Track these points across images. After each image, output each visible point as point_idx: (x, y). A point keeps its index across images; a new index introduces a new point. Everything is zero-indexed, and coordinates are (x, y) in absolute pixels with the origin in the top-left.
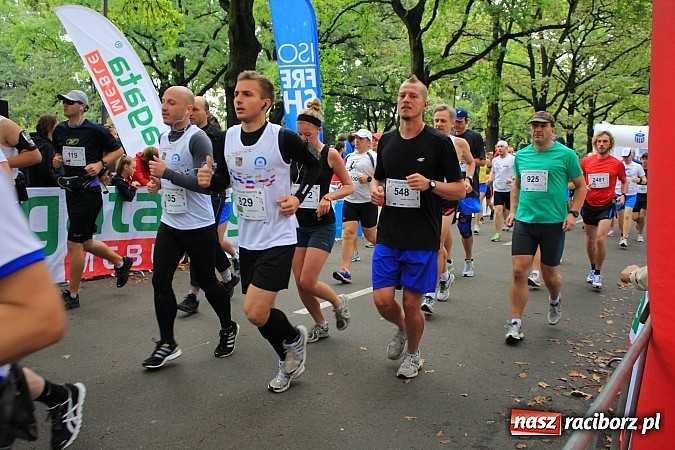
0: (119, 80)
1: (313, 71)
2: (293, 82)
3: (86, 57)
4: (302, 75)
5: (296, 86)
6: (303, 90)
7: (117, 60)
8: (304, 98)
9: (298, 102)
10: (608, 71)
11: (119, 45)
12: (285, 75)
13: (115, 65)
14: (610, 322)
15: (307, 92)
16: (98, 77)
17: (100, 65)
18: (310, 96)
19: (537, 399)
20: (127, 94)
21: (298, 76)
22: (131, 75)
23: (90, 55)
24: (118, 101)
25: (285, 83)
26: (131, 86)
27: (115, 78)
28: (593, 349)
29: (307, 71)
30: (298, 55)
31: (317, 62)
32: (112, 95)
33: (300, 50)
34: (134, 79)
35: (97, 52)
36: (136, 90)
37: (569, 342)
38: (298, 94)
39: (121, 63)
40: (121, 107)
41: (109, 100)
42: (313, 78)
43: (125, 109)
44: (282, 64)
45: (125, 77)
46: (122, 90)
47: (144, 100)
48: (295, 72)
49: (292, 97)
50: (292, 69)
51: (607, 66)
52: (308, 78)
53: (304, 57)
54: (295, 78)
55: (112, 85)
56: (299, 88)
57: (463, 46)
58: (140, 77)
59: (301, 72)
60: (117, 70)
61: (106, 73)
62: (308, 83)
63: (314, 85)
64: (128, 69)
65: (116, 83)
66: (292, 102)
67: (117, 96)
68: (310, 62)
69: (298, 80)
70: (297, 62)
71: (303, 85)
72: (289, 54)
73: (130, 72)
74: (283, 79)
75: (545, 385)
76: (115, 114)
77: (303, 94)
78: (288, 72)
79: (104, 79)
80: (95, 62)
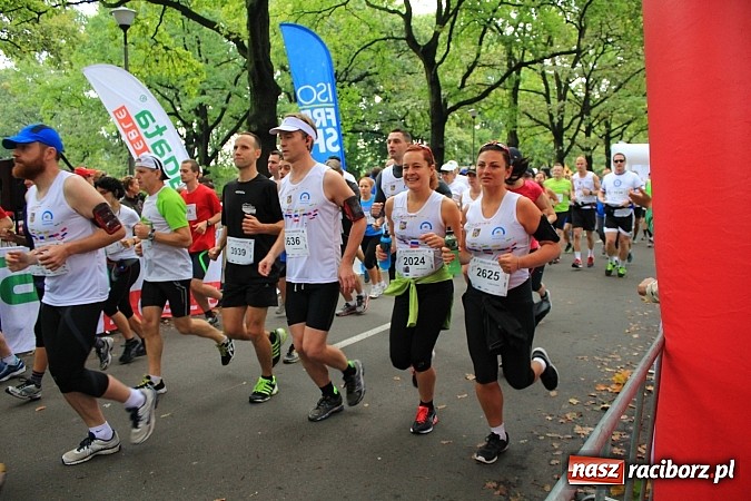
0: (146, 133)
1: (332, 111)
3: (115, 113)
4: (323, 114)
6: (324, 129)
7: (143, 113)
8: (327, 136)
10: (621, 92)
11: (144, 99)
13: (141, 119)
15: (329, 131)
16: (126, 131)
17: (128, 119)
18: (331, 135)
19: (568, 416)
20: (153, 146)
21: (319, 115)
22: (157, 127)
23: (118, 111)
26: (158, 138)
27: (142, 131)
28: (620, 363)
29: (328, 110)
30: (317, 96)
31: (335, 102)
32: (140, 148)
33: (318, 90)
34: (160, 131)
35: (124, 107)
36: (163, 141)
37: (597, 358)
38: (320, 132)
39: (147, 116)
41: (138, 153)
42: (332, 117)
44: (302, 104)
45: (152, 129)
46: (149, 142)
47: (170, 150)
48: (316, 111)
50: (312, 110)
51: (619, 87)
52: (329, 117)
53: (323, 97)
54: (316, 116)
55: (139, 138)
56: (321, 127)
57: (478, 76)
58: (165, 128)
59: (322, 111)
60: (144, 123)
61: (134, 127)
62: (329, 122)
63: (334, 124)
64: (154, 121)
65: (144, 136)
67: (145, 149)
68: (328, 102)
69: (319, 119)
70: (317, 102)
71: (325, 124)
72: (308, 95)
73: (156, 124)
75: (574, 401)
77: (324, 132)
78: (309, 112)
79: (132, 132)
80: (123, 117)
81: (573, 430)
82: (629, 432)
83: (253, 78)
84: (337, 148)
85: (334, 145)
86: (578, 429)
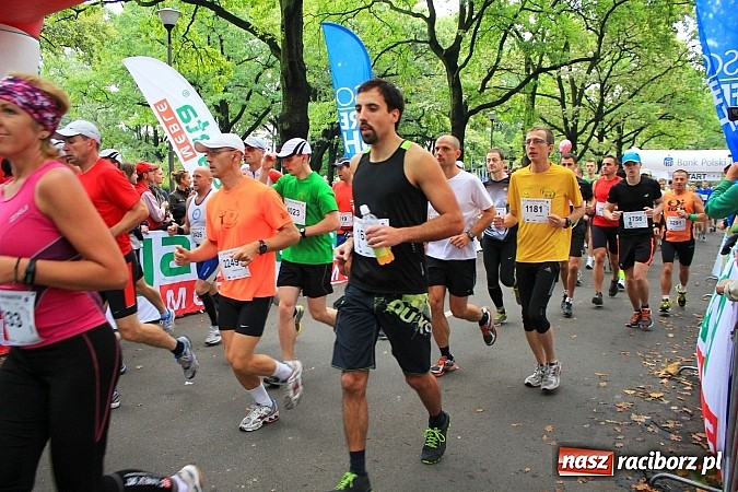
0: (187, 128)
2: (351, 123)
3: (155, 105)
7: (185, 108)
9: (356, 142)
11: (186, 94)
12: (343, 118)
13: (183, 113)
14: (671, 335)
16: (167, 124)
17: (169, 112)
19: (622, 405)
22: (199, 122)
23: (161, 102)
24: (188, 148)
25: (344, 124)
26: (197, 134)
27: (184, 125)
32: (182, 142)
34: (202, 126)
35: (166, 100)
39: (189, 111)
40: (191, 154)
41: (179, 146)
43: (195, 155)
45: (193, 123)
46: (191, 137)
49: (350, 137)
50: (349, 112)
51: (634, 94)
54: (352, 119)
55: (181, 132)
58: (207, 124)
60: (185, 117)
61: (175, 121)
64: (196, 116)
65: (185, 130)
66: (351, 142)
67: (186, 143)
72: (345, 97)
73: (197, 119)
74: (342, 121)
75: (629, 392)
76: (186, 160)
78: (346, 114)
79: (173, 126)
80: (164, 110)
81: (629, 418)
82: (682, 421)
83: (286, 78)
86: (634, 417)
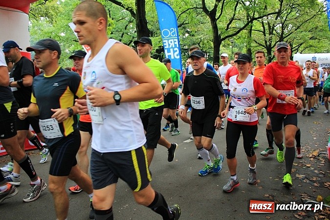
1: (177, 40)
2: (169, 45)
4: (173, 42)
5: (170, 47)
6: (173, 48)
8: (174, 52)
9: (171, 53)
10: (298, 30)
12: (165, 43)
14: (315, 138)
15: (175, 49)
18: (176, 51)
21: (171, 42)
25: (166, 46)
29: (175, 40)
30: (170, 34)
33: (171, 31)
38: (171, 50)
42: (177, 43)
44: (164, 38)
48: (170, 41)
49: (169, 51)
50: (168, 40)
52: (175, 43)
53: (173, 34)
56: (172, 47)
59: (172, 40)
62: (175, 45)
63: (178, 46)
66: (169, 54)
68: (175, 36)
69: (171, 44)
70: (170, 36)
71: (173, 46)
72: (166, 33)
74: (165, 44)
77: (173, 50)
78: (166, 41)
82: (320, 177)
83: (138, 27)
84: (178, 57)
85: (177, 55)
